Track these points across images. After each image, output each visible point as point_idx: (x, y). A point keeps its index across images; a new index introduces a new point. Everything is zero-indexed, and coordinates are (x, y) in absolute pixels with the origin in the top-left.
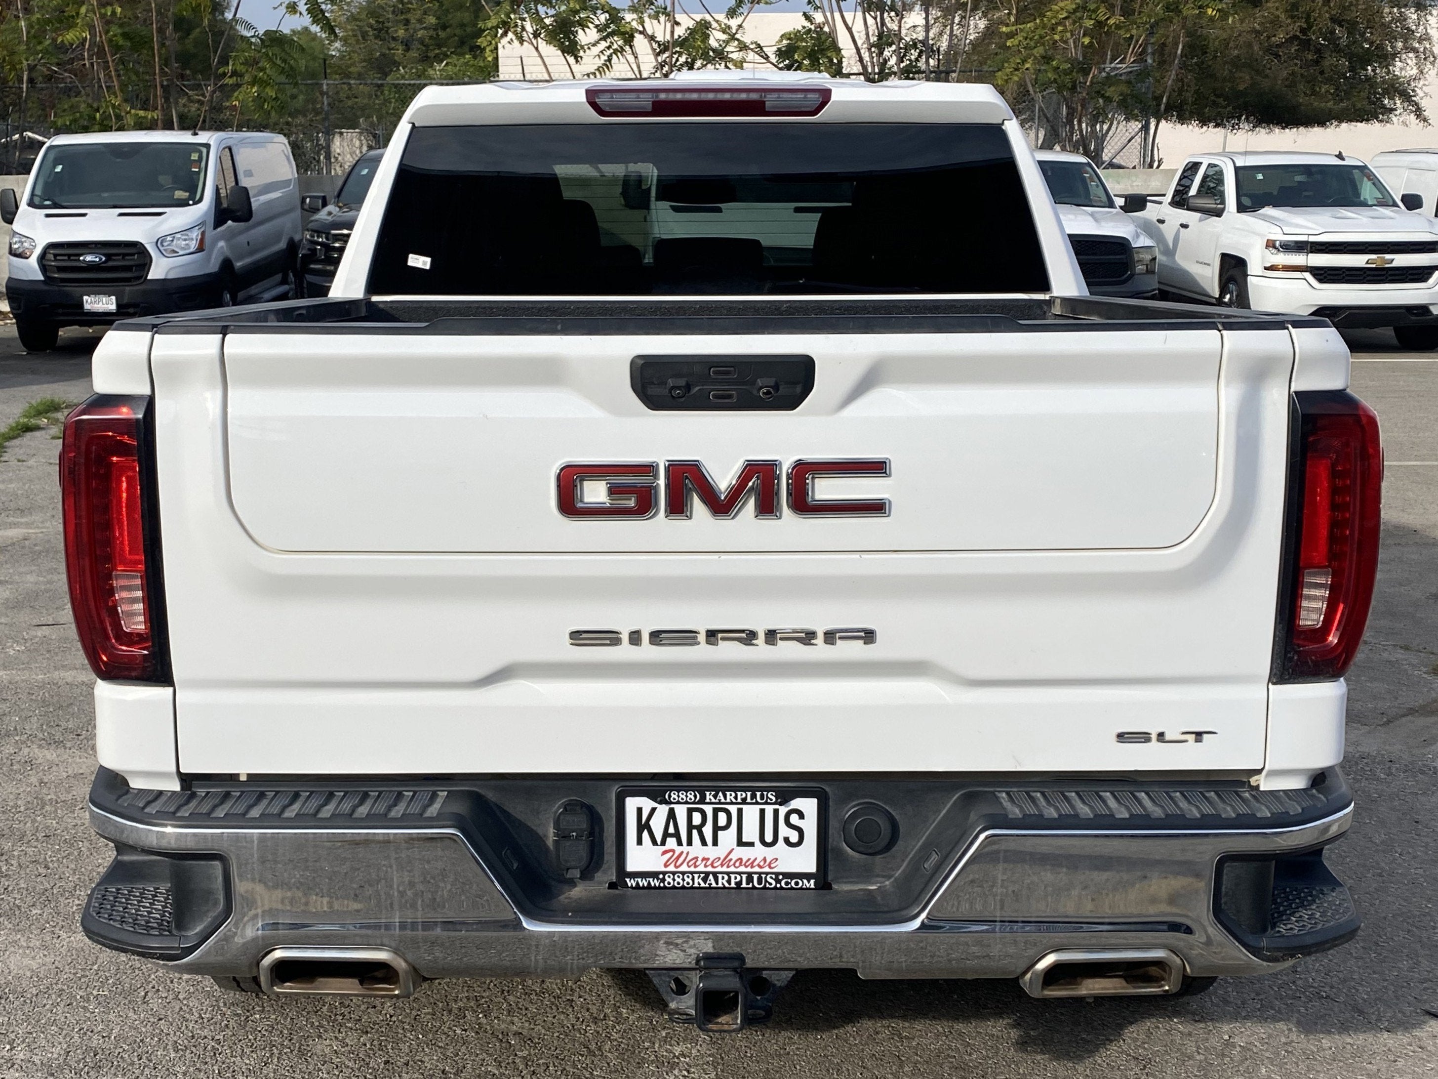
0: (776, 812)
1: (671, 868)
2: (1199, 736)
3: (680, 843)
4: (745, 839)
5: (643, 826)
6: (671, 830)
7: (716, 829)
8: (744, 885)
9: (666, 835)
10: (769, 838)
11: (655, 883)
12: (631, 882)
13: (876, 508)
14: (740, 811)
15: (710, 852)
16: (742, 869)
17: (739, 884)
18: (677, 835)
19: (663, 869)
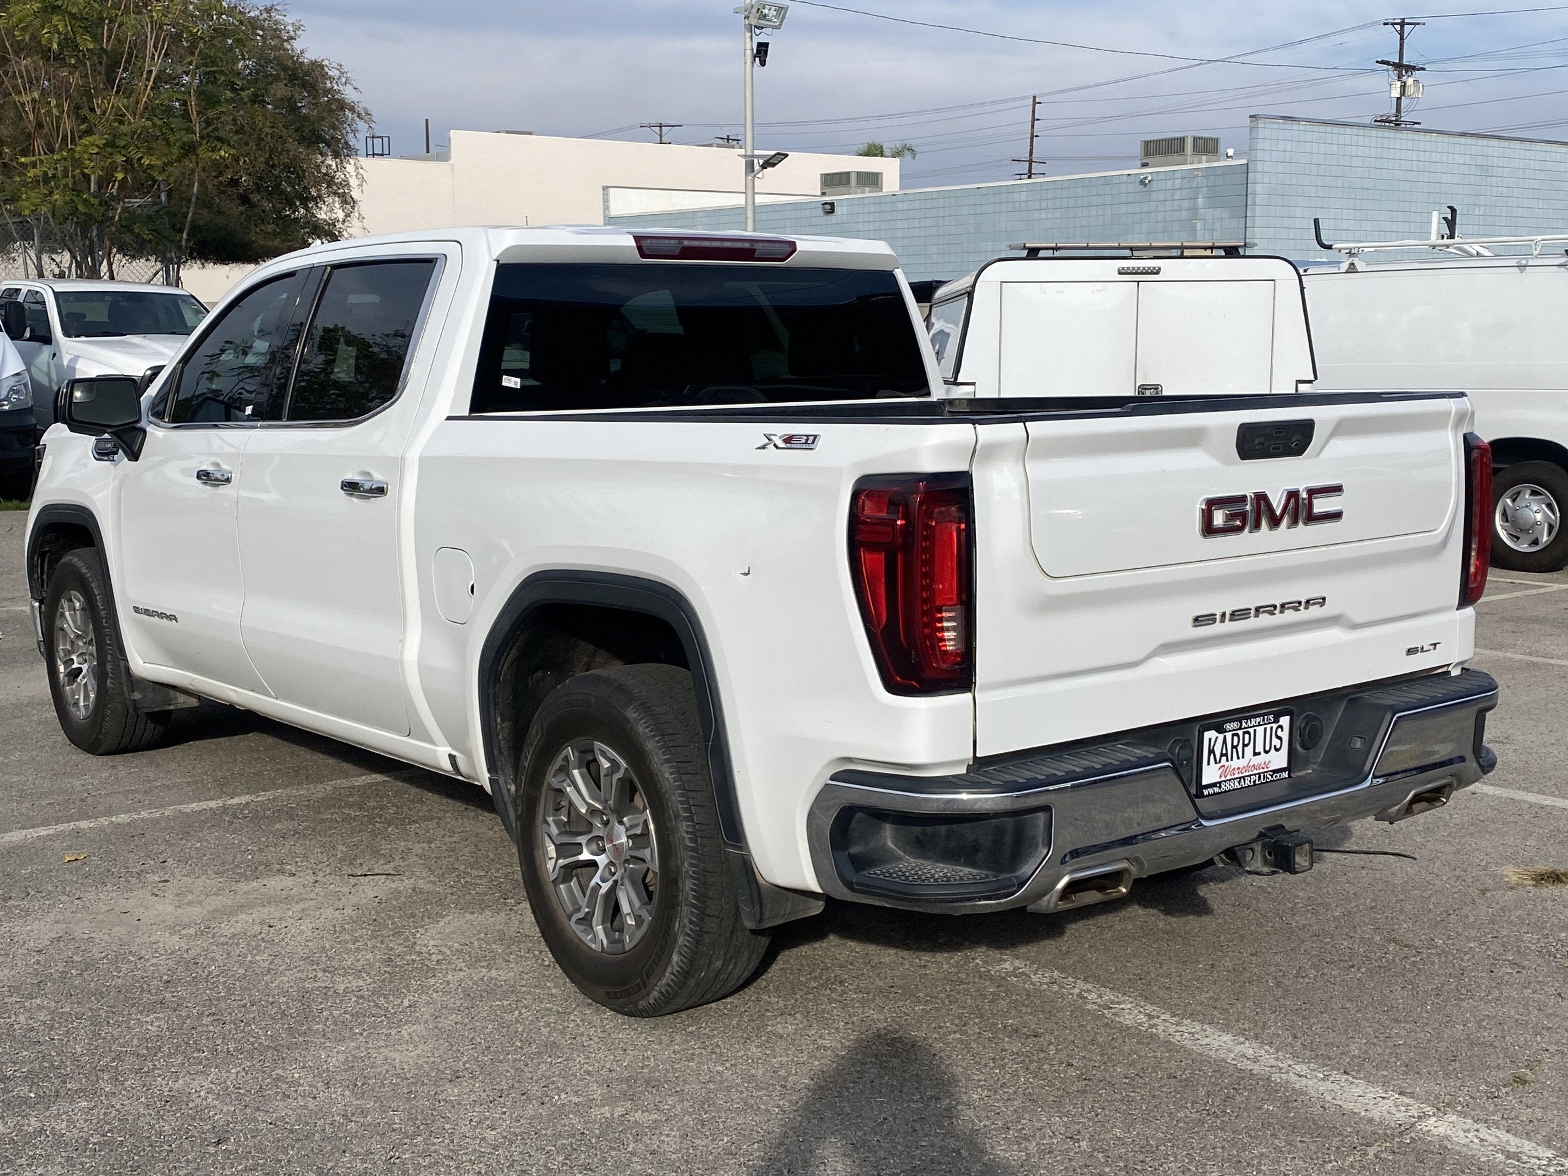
0: (1272, 728)
1: (1223, 779)
2: (1435, 645)
3: (1227, 760)
4: (1257, 751)
5: (1211, 751)
6: (1224, 752)
7: (1245, 746)
8: (1257, 782)
9: (1222, 755)
10: (1267, 748)
11: (1217, 790)
12: (1206, 792)
13: (1336, 516)
14: (1255, 731)
15: (1241, 763)
16: (1255, 772)
17: (1255, 782)
18: (1226, 755)
19: (1219, 780)
